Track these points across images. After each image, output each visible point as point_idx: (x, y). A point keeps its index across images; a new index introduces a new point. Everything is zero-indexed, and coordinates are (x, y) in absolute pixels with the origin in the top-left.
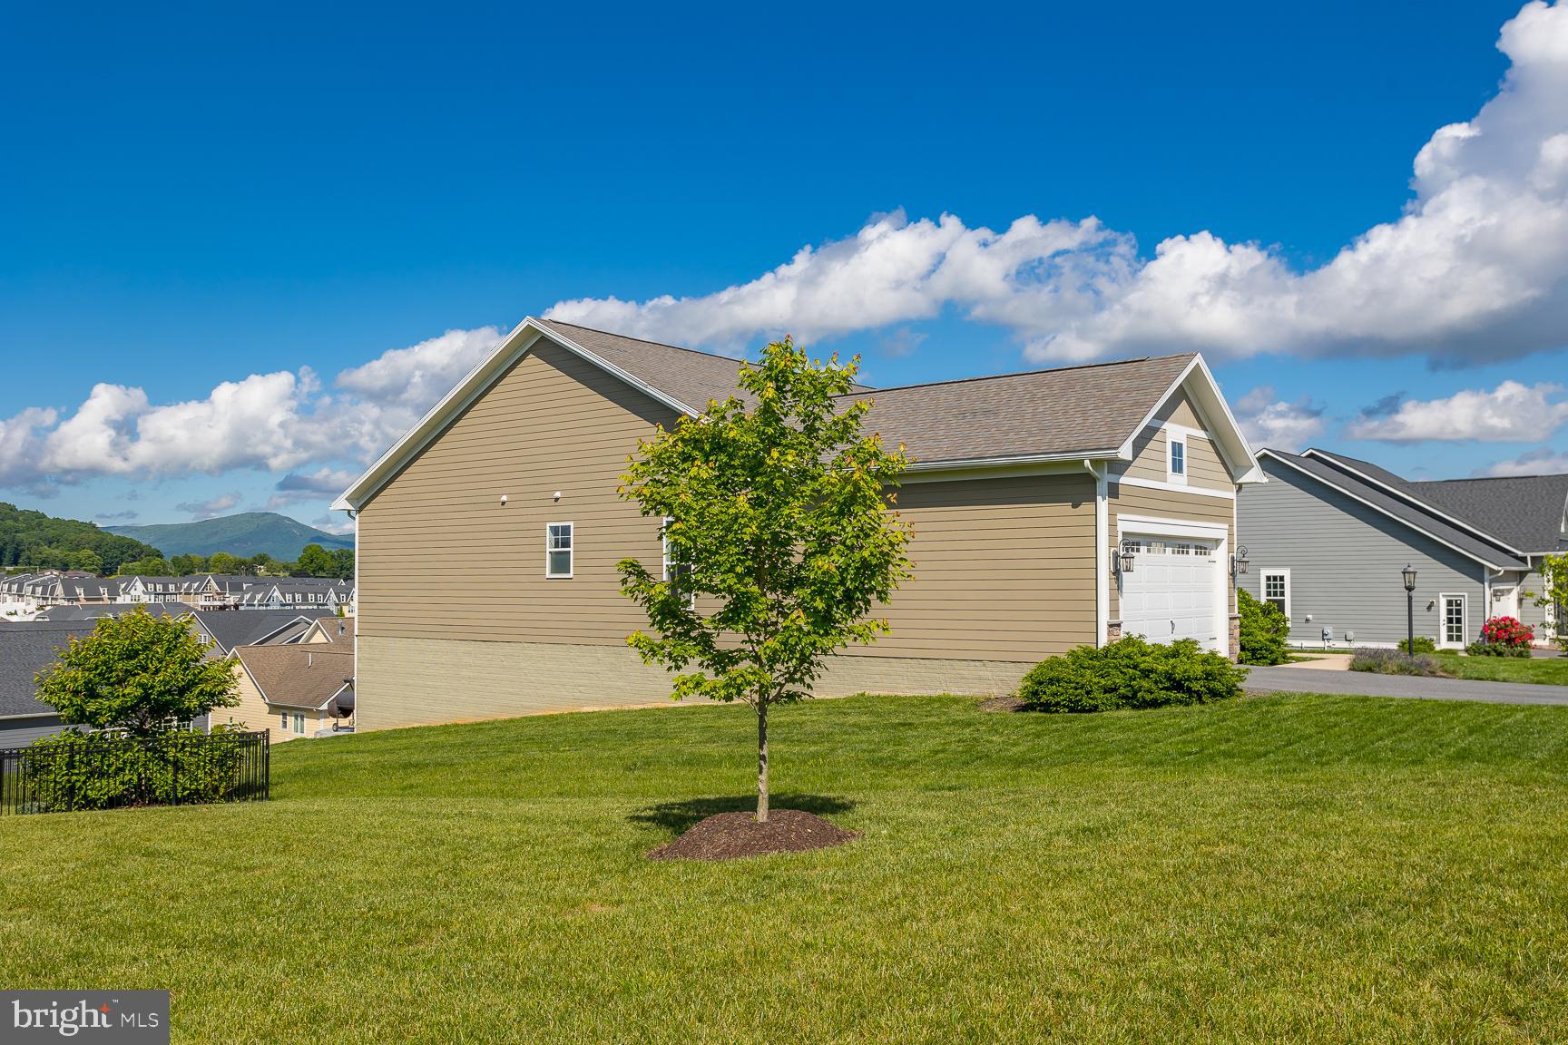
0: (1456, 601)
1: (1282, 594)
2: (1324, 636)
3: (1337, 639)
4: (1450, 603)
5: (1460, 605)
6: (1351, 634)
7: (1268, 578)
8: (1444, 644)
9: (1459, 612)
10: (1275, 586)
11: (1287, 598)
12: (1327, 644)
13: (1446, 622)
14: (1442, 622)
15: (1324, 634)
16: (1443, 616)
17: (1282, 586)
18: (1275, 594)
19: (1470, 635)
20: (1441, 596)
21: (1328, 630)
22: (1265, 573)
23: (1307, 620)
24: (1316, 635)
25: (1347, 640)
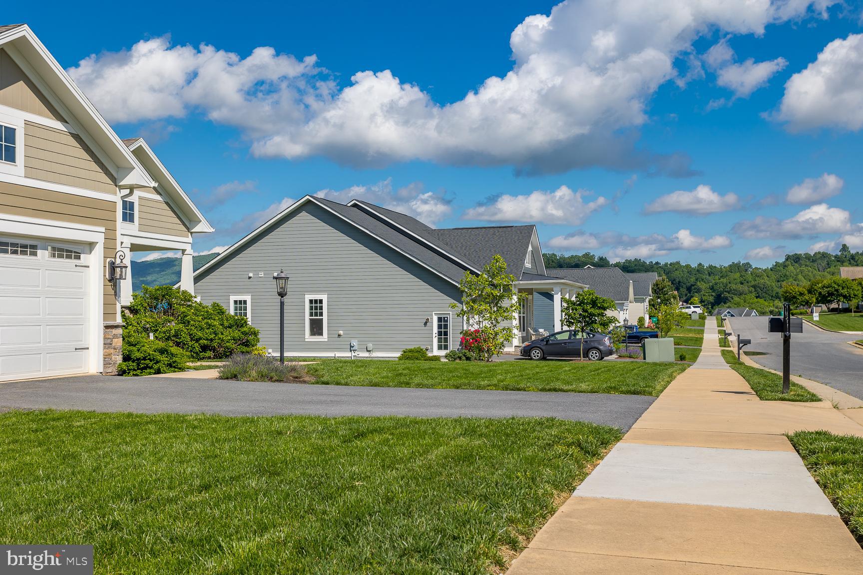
0: (444, 318)
1: (321, 314)
2: (351, 348)
3: (361, 350)
4: (440, 319)
5: (447, 321)
6: (370, 346)
7: (311, 301)
8: (436, 352)
9: (446, 326)
10: (316, 308)
11: (325, 318)
12: (353, 354)
13: (437, 335)
14: (434, 335)
15: (351, 347)
16: (435, 330)
17: (321, 308)
18: (316, 315)
19: (454, 343)
20: (434, 314)
21: (355, 343)
22: (308, 297)
23: (339, 335)
24: (345, 346)
25: (367, 351)
